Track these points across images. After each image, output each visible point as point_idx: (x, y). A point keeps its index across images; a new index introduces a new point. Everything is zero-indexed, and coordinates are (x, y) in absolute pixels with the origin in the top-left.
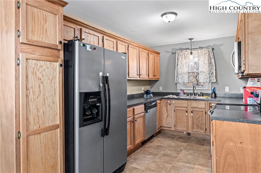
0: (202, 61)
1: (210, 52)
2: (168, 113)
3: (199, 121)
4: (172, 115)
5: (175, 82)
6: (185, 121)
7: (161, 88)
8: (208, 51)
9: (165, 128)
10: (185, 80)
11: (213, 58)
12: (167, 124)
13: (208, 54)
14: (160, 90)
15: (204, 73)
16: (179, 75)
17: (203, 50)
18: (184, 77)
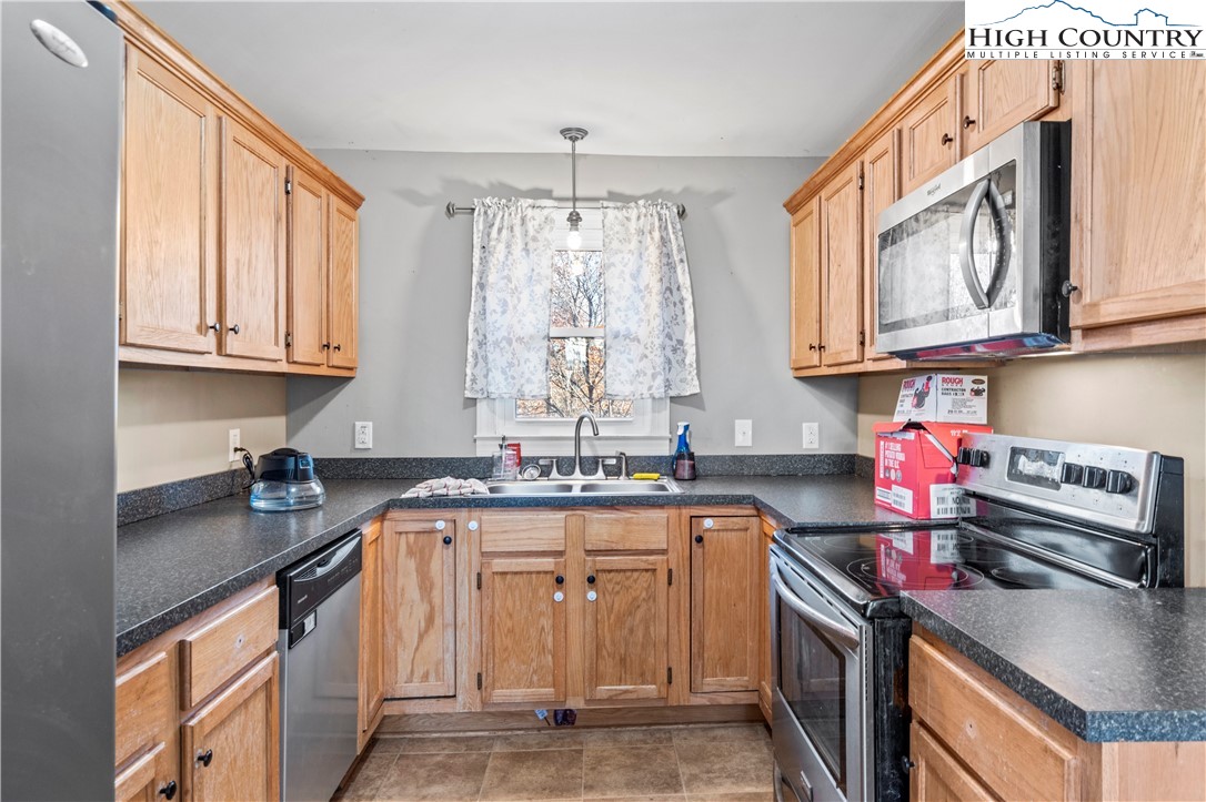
0: (623, 272)
1: (670, 226)
2: (430, 603)
3: (631, 631)
4: (463, 614)
5: (468, 394)
6: (550, 639)
7: (370, 430)
8: (660, 219)
9: (412, 708)
10: (529, 381)
11: (682, 261)
12: (426, 677)
13: (657, 235)
14: (358, 446)
15: (634, 345)
16: (490, 348)
17: (633, 213)
18: (522, 362)
